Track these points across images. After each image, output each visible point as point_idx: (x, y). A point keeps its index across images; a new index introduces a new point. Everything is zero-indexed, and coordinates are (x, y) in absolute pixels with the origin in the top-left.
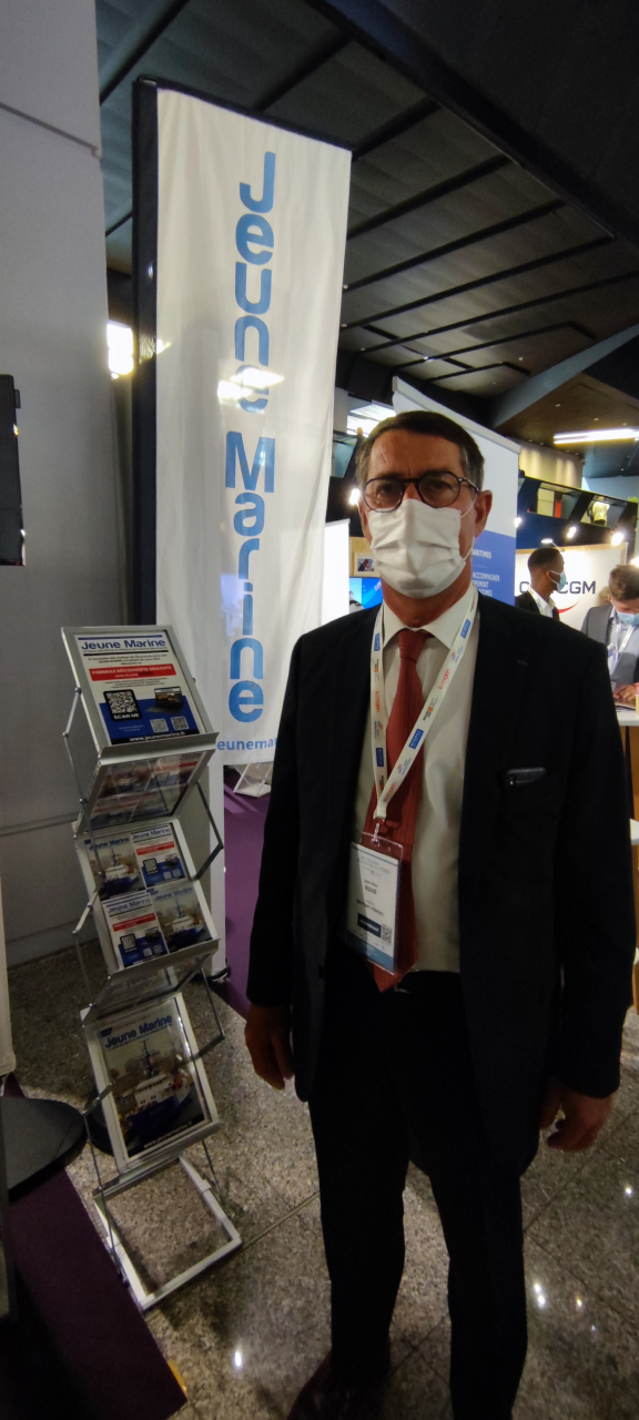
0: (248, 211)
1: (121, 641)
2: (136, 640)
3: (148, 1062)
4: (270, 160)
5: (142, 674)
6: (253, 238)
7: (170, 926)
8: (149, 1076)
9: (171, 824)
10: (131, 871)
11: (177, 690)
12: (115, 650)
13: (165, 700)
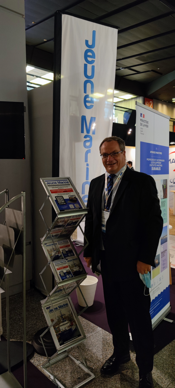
1: (57, 182)
2: (61, 181)
3: (62, 317)
5: (64, 191)
7: (73, 269)
8: (63, 322)
10: (59, 253)
11: (75, 196)
12: (55, 184)
13: (72, 199)
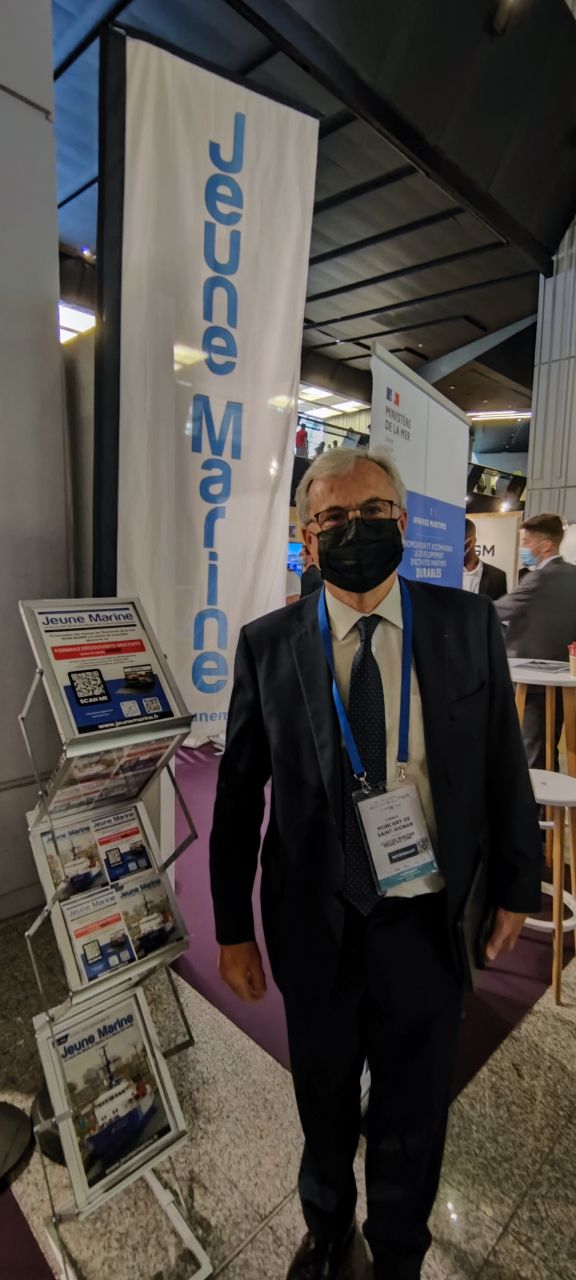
0: (217, 171)
1: (85, 616)
2: (101, 614)
3: (109, 1070)
4: (239, 120)
5: (109, 651)
6: (224, 199)
7: (137, 926)
8: (111, 1087)
9: (135, 807)
10: (92, 865)
11: (148, 668)
12: (78, 625)
13: (135, 679)
